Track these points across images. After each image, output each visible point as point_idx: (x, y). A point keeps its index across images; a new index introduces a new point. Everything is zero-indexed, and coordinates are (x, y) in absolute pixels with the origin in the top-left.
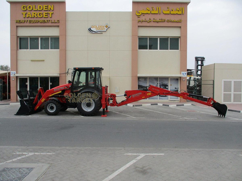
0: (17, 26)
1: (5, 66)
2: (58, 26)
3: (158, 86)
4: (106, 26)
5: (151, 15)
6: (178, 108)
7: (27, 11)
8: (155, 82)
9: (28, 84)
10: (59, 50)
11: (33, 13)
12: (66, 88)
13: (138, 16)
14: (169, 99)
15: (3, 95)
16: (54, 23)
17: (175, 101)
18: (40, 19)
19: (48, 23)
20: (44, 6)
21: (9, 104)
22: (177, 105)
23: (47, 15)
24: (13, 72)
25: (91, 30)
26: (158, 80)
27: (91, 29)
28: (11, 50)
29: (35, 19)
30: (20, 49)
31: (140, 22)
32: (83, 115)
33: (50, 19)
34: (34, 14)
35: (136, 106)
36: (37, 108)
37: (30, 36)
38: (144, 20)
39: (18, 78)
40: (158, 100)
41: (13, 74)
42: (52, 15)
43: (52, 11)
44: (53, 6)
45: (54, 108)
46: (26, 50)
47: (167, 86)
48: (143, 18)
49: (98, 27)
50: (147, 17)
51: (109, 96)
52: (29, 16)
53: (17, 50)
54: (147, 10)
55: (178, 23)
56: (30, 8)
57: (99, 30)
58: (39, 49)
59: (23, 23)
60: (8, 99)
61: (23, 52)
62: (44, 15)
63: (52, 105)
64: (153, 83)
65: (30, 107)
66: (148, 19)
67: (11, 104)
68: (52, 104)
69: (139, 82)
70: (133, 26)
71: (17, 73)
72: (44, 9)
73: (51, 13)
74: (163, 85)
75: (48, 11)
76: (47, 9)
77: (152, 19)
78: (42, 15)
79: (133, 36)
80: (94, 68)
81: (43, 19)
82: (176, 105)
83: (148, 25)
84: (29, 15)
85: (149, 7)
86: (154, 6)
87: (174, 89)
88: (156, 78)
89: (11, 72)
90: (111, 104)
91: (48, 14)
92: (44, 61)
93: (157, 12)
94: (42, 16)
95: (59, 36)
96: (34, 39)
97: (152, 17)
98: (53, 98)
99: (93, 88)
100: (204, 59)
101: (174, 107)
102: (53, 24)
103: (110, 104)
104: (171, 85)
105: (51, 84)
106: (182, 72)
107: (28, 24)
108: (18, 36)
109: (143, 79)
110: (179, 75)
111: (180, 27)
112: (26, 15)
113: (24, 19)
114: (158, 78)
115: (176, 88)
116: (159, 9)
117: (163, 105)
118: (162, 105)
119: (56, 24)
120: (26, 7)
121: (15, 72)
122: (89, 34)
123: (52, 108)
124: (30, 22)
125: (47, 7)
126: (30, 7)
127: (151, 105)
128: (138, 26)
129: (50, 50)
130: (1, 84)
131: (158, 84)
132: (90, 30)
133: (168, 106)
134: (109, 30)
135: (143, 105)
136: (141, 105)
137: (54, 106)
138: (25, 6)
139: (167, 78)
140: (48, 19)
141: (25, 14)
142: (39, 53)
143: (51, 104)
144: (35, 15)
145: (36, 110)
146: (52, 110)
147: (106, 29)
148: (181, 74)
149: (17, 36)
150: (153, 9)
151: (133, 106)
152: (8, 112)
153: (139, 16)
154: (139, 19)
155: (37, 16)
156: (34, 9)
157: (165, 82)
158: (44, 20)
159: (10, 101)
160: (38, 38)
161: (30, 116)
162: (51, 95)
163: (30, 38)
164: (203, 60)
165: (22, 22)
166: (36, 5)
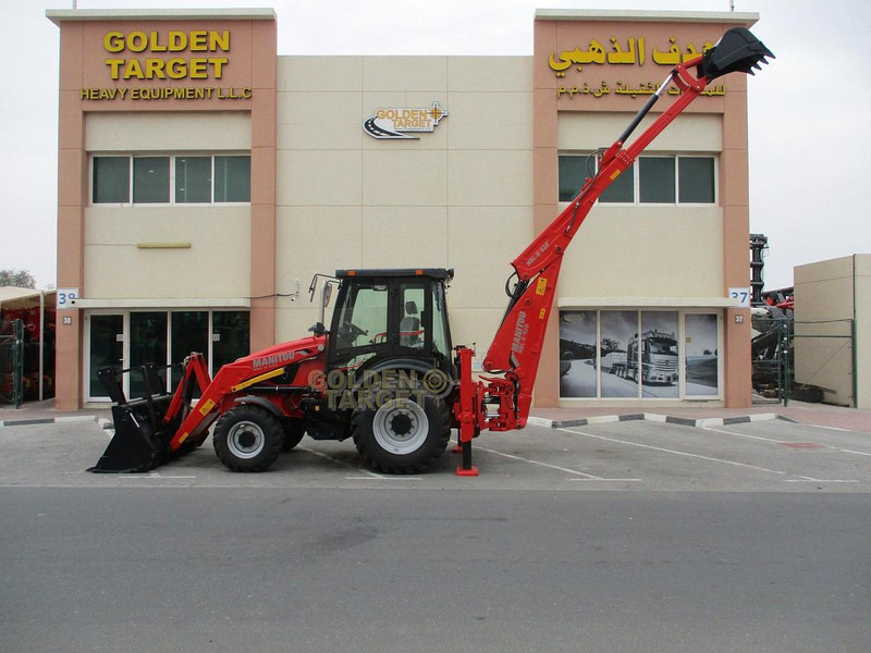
0: (86, 114)
1: (17, 272)
2: (247, 112)
3: (640, 343)
4: (435, 113)
5: (607, 67)
6: (735, 431)
7: (127, 56)
8: (626, 326)
9: (125, 338)
10: (249, 204)
11: (150, 63)
12: (304, 354)
13: (559, 74)
14: (683, 396)
15: (24, 382)
16: (232, 101)
17: (704, 405)
18: (175, 87)
19: (207, 100)
20: (193, 35)
21: (52, 421)
22: (727, 422)
23: (204, 67)
24: (67, 292)
25: (373, 125)
26: (636, 323)
27: (375, 122)
28: (60, 205)
29: (157, 85)
30: (95, 201)
31: (565, 97)
32: (379, 470)
33: (216, 85)
34: (155, 64)
35: (566, 424)
36: (181, 440)
37: (133, 152)
38: (580, 87)
39: (88, 316)
40: (640, 398)
41: (69, 301)
42: (226, 68)
43: (224, 55)
44: (226, 34)
45: (258, 440)
46: (118, 205)
47: (674, 343)
48: (576, 81)
49: (400, 115)
50: (593, 78)
51: (485, 390)
52: (133, 73)
53: (85, 204)
54: (594, 49)
55: (714, 99)
56: (137, 42)
57: (408, 128)
58: (167, 201)
59: (110, 99)
60: (44, 398)
61: (106, 215)
62: (194, 68)
63: (249, 429)
64: (620, 333)
65: (152, 437)
66: (595, 85)
67: (57, 419)
68: (246, 425)
69: (565, 330)
70: (538, 112)
71: (82, 295)
72: (194, 47)
73: (218, 63)
74: (657, 340)
75: (208, 55)
76: (204, 48)
77: (612, 85)
78: (183, 69)
79: (538, 149)
80: (424, 270)
81: (189, 85)
82: (720, 421)
83: (597, 106)
84: (133, 69)
85: (600, 39)
86: (620, 36)
87: (700, 355)
88: (630, 314)
89: (60, 292)
90: (492, 420)
91: (210, 68)
92: (189, 247)
93: (630, 58)
94: (183, 74)
95: (249, 151)
96: (151, 163)
97: (611, 77)
98: (251, 398)
99: (417, 354)
100: (765, 240)
101: (716, 427)
102: (226, 102)
103: (487, 420)
104: (688, 340)
105: (217, 337)
106: (732, 290)
107: (128, 105)
108: (88, 149)
109: (580, 319)
110: (719, 302)
111: (721, 115)
112: (122, 69)
113: (112, 86)
114: (637, 312)
115: (707, 352)
116: (637, 44)
117: (669, 420)
118: (662, 418)
119: (239, 104)
120: (120, 39)
121: (75, 292)
122: (369, 143)
123: (247, 441)
124: (137, 96)
125: (203, 40)
126: (137, 38)
127: (622, 419)
128: (559, 112)
129: (213, 204)
130: (19, 338)
131: (636, 336)
132: (370, 126)
133: (693, 423)
134: (444, 125)
135: (591, 420)
136: (585, 422)
137: (256, 433)
138: (119, 35)
139: (671, 314)
140: (209, 85)
141: (119, 65)
142: (170, 216)
143: (242, 424)
144: (157, 69)
145: (175, 448)
146: (246, 449)
147: (433, 122)
148: (726, 295)
149: (83, 150)
150: (616, 45)
151: (554, 425)
152: (57, 459)
153: (560, 71)
154: (561, 83)
155: (165, 74)
156: (154, 47)
157: (666, 330)
158: (194, 90)
159: (53, 405)
160: (167, 159)
161: (154, 475)
162: (239, 387)
163: (134, 159)
164: (761, 247)
165: (106, 95)
166: (162, 30)
